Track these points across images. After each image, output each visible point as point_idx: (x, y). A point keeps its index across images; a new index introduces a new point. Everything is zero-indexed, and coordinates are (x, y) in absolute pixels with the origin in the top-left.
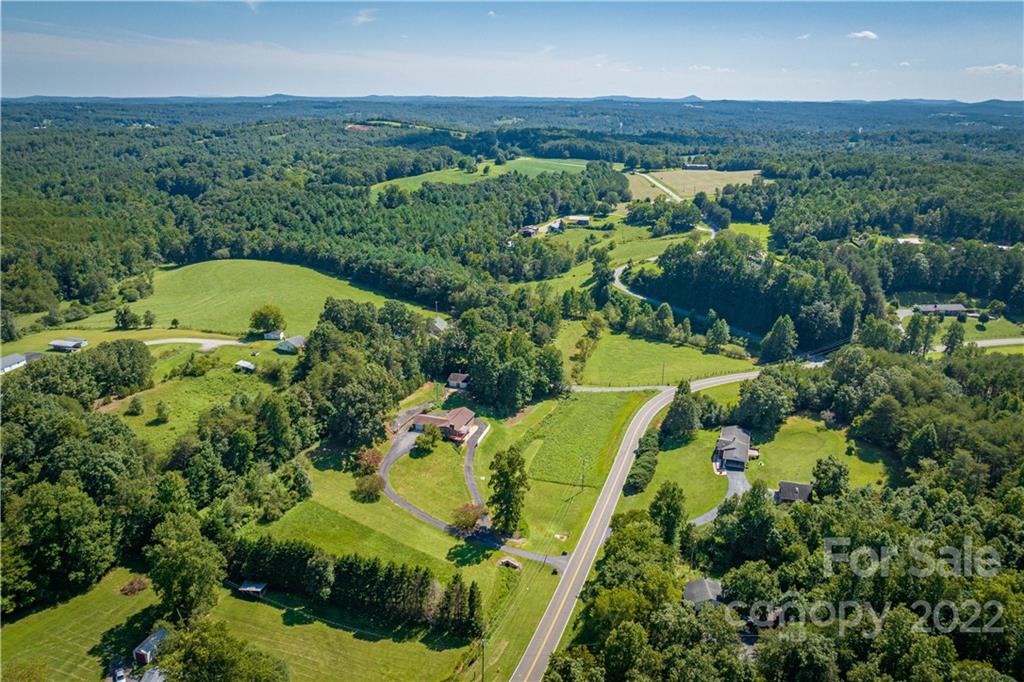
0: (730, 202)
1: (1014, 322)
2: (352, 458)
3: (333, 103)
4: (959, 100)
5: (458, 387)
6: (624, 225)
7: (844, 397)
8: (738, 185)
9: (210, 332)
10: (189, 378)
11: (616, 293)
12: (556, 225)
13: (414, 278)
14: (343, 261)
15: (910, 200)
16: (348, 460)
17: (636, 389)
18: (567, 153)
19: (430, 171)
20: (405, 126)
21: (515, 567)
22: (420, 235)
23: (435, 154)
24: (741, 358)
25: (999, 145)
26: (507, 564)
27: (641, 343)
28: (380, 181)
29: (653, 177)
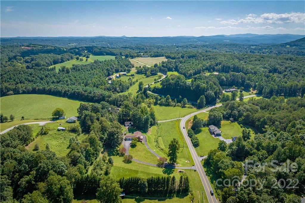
0: (165, 66)
1: (247, 92)
2: (115, 151)
3: (7, 40)
4: (194, 36)
5: (128, 126)
6: (136, 74)
7: (234, 114)
8: (165, 61)
9: (38, 119)
10: (44, 135)
11: (149, 94)
12: (118, 75)
13: (92, 95)
14: (63, 92)
15: (213, 63)
16: (115, 152)
17: (175, 119)
18: (105, 54)
19: (66, 61)
20: (44, 46)
21: (183, 172)
22: (82, 82)
23: (66, 56)
24: (192, 108)
25: (213, 48)
26: (180, 172)
27: (164, 107)
28: (52, 65)
29: (135, 60)
